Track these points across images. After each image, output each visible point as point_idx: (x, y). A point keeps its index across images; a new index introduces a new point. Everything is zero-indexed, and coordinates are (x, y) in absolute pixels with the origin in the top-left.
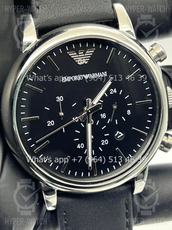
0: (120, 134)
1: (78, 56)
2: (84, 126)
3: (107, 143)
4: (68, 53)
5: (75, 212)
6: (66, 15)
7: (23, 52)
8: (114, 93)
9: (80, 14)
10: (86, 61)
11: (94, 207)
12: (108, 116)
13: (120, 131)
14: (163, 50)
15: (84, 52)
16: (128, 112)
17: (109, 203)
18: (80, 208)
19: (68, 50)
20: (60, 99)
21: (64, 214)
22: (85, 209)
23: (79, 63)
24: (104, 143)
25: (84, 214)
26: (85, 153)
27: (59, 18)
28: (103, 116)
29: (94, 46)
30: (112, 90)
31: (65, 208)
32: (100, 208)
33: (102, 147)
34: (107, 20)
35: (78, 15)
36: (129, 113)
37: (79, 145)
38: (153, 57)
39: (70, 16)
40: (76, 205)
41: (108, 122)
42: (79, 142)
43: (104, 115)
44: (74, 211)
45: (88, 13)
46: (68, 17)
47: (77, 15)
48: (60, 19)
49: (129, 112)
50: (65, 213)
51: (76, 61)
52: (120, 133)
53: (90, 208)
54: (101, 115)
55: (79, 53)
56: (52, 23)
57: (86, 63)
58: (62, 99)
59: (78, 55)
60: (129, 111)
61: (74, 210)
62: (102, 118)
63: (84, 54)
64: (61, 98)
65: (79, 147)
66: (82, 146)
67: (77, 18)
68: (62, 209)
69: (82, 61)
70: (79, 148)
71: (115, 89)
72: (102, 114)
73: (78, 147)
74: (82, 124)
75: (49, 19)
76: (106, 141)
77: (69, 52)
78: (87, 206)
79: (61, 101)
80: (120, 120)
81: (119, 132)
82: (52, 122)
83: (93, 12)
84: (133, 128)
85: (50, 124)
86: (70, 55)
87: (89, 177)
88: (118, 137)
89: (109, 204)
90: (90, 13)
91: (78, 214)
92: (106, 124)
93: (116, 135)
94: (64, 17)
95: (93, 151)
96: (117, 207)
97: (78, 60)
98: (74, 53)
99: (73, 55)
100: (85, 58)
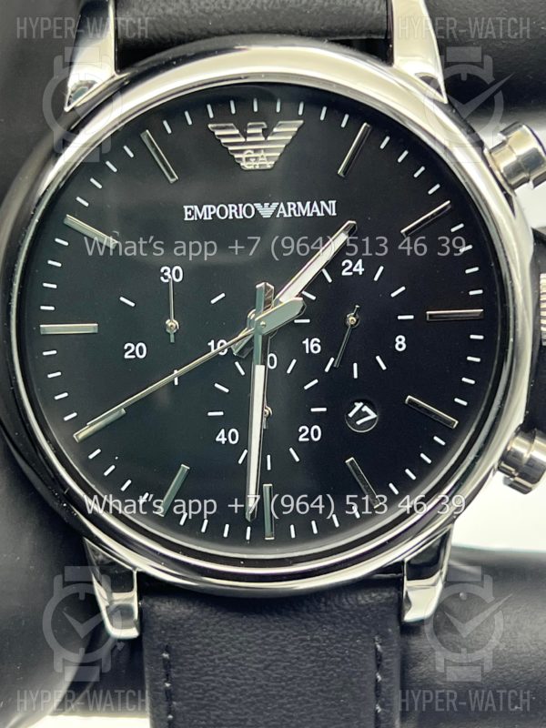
0: (366, 414)
1: (242, 140)
2: (243, 373)
3: (316, 436)
4: (210, 126)
5: (200, 653)
6: (224, 7)
7: (67, 109)
9: (270, 6)
10: (269, 158)
11: (266, 647)
12: (329, 349)
13: (366, 403)
14: (540, 150)
15: (263, 130)
16: (398, 343)
17: (318, 640)
18: (217, 643)
19: (211, 116)
20: (171, 273)
21: (166, 655)
22: (233, 646)
23: (244, 164)
24: (308, 436)
25: (229, 664)
26: (240, 462)
27: (201, 14)
28: (313, 345)
29: (300, 112)
31: (169, 635)
32: (285, 652)
33: (300, 448)
34: (361, 34)
35: (265, 8)
36: (400, 346)
37: (223, 432)
38: (502, 171)
39: (239, 8)
40: (204, 631)
41: (327, 370)
42: (224, 423)
43: (315, 342)
44: (197, 650)
45: (299, 5)
46: (229, 11)
47: (262, 8)
48: (205, 16)
49: (403, 343)
50: (168, 652)
51: (236, 156)
52: (366, 409)
53: (250, 648)
54: (306, 342)
56: (176, 29)
57: (269, 167)
58: (177, 277)
59: (246, 136)
60: (400, 340)
61: (197, 646)
62: (307, 352)
63: (266, 137)
64: (177, 272)
65: (221, 438)
66: (233, 439)
67: (261, 18)
68: (159, 638)
69: (256, 158)
70: (223, 443)
72: (307, 340)
73: (218, 439)
74: (237, 364)
75: (169, 16)
76: (316, 432)
77: (215, 125)
78: (241, 639)
79: (173, 281)
80: (369, 368)
81: (361, 404)
82: (141, 348)
83: (315, 4)
84: (410, 397)
85: (134, 353)
86: (217, 133)
87: (246, 543)
88: (359, 423)
89: (318, 644)
90: (306, 5)
91: (213, 661)
92: (318, 372)
94: (219, 12)
95: (269, 457)
96: (343, 659)
97: (241, 151)
98: (231, 128)
99: (226, 134)
100: (267, 150)
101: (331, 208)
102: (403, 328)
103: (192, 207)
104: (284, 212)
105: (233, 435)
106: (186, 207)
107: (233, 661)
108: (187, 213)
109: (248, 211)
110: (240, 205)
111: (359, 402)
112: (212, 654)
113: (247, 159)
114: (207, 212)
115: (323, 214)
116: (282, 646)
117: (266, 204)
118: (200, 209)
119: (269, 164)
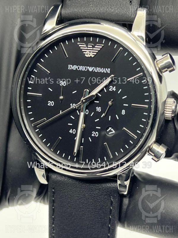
0: (112, 131)
1: (86, 48)
2: (78, 114)
3: (97, 135)
6: (90, 10)
8: (113, 90)
9: (103, 11)
10: (93, 55)
11: (80, 193)
16: (123, 112)
18: (67, 189)
19: (79, 40)
21: (53, 190)
22: (71, 191)
23: (86, 55)
24: (95, 135)
26: (75, 139)
27: (84, 12)
28: (99, 109)
29: (103, 42)
30: (112, 87)
31: (55, 185)
33: (92, 137)
35: (101, 12)
36: (123, 113)
37: (71, 130)
39: (94, 11)
41: (102, 117)
43: (100, 108)
44: (61, 190)
45: (111, 12)
46: (91, 12)
49: (124, 112)
51: (84, 53)
52: (112, 130)
53: (76, 193)
54: (97, 108)
55: (89, 46)
62: (97, 111)
63: (93, 48)
65: (71, 131)
66: (74, 132)
67: (100, 15)
69: (90, 54)
70: (71, 133)
71: (115, 87)
73: (70, 131)
74: (77, 111)
75: (75, 11)
76: (97, 134)
77: (79, 43)
78: (74, 190)
79: (63, 86)
80: (114, 118)
81: (111, 128)
82: (52, 103)
83: (115, 12)
84: (124, 128)
85: (50, 104)
87: (74, 162)
88: (110, 133)
89: (94, 195)
91: (65, 194)
92: (100, 118)
93: (107, 131)
94: (88, 12)
95: (83, 139)
96: (101, 201)
97: (86, 52)
98: (84, 45)
99: (82, 46)
100: (93, 52)
101: (108, 71)
102: (125, 108)
103: (70, 65)
104: (95, 70)
105: (74, 131)
106: (69, 65)
107: (71, 195)
108: (69, 67)
109: (86, 69)
110: (84, 67)
111: (110, 127)
112: (65, 192)
113: (87, 54)
114: (74, 67)
115: (106, 72)
116: (84, 194)
117: (91, 67)
118: (73, 66)
119: (93, 56)
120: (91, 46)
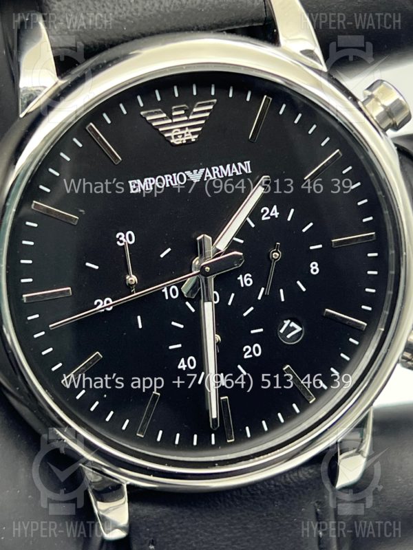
0: (294, 329)
1: (170, 121)
2: (193, 310)
3: (257, 352)
4: (142, 113)
5: (180, 542)
6: (134, 14)
7: (22, 115)
8: (273, 217)
9: (172, 9)
10: (193, 134)
11: (232, 527)
12: (259, 281)
13: (293, 320)
14: (401, 99)
16: (313, 268)
17: (271, 514)
18: (192, 531)
19: (142, 105)
20: (125, 238)
21: (152, 547)
22: (206, 531)
23: (173, 141)
24: (251, 353)
25: (205, 546)
26: (199, 383)
28: (246, 280)
29: (213, 93)
30: (267, 209)
31: (153, 531)
32: (247, 528)
33: (246, 364)
34: (245, 24)
35: (168, 11)
36: (315, 270)
37: (183, 360)
38: (375, 118)
39: (147, 14)
40: (182, 523)
41: (259, 298)
42: (183, 353)
43: (248, 277)
44: (177, 539)
45: (195, 5)
46: (139, 17)
47: (166, 11)
48: (120, 23)
49: (316, 267)
50: (153, 544)
52: (293, 324)
53: (219, 530)
54: (240, 278)
57: (193, 140)
58: (131, 240)
59: (171, 117)
60: (314, 265)
61: (177, 536)
62: (242, 285)
64: (130, 235)
65: (182, 366)
66: (192, 365)
67: (165, 20)
68: (146, 535)
69: (183, 135)
70: (184, 369)
71: (275, 208)
72: (241, 276)
73: (179, 367)
74: (187, 303)
76: (257, 348)
77: (146, 112)
78: (211, 525)
79: (128, 244)
80: (292, 291)
81: (289, 321)
82: (108, 303)
83: (207, 4)
84: (327, 310)
86: (148, 118)
87: (213, 447)
88: (289, 336)
89: (272, 518)
90: (200, 5)
91: (189, 546)
92: (255, 303)
93: (282, 331)
94: (131, 19)
96: (293, 526)
97: (170, 131)
98: (159, 113)
99: (156, 118)
100: (190, 127)
101: (246, 167)
102: (315, 256)
103: (135, 181)
104: (210, 175)
105: (191, 361)
106: (130, 182)
108: (131, 186)
109: (181, 178)
110: (174, 175)
111: (287, 319)
112: (189, 540)
113: (176, 137)
114: (148, 184)
115: (241, 173)
116: (245, 524)
117: (195, 171)
118: (142, 182)
119: (193, 138)
120: (183, 112)
